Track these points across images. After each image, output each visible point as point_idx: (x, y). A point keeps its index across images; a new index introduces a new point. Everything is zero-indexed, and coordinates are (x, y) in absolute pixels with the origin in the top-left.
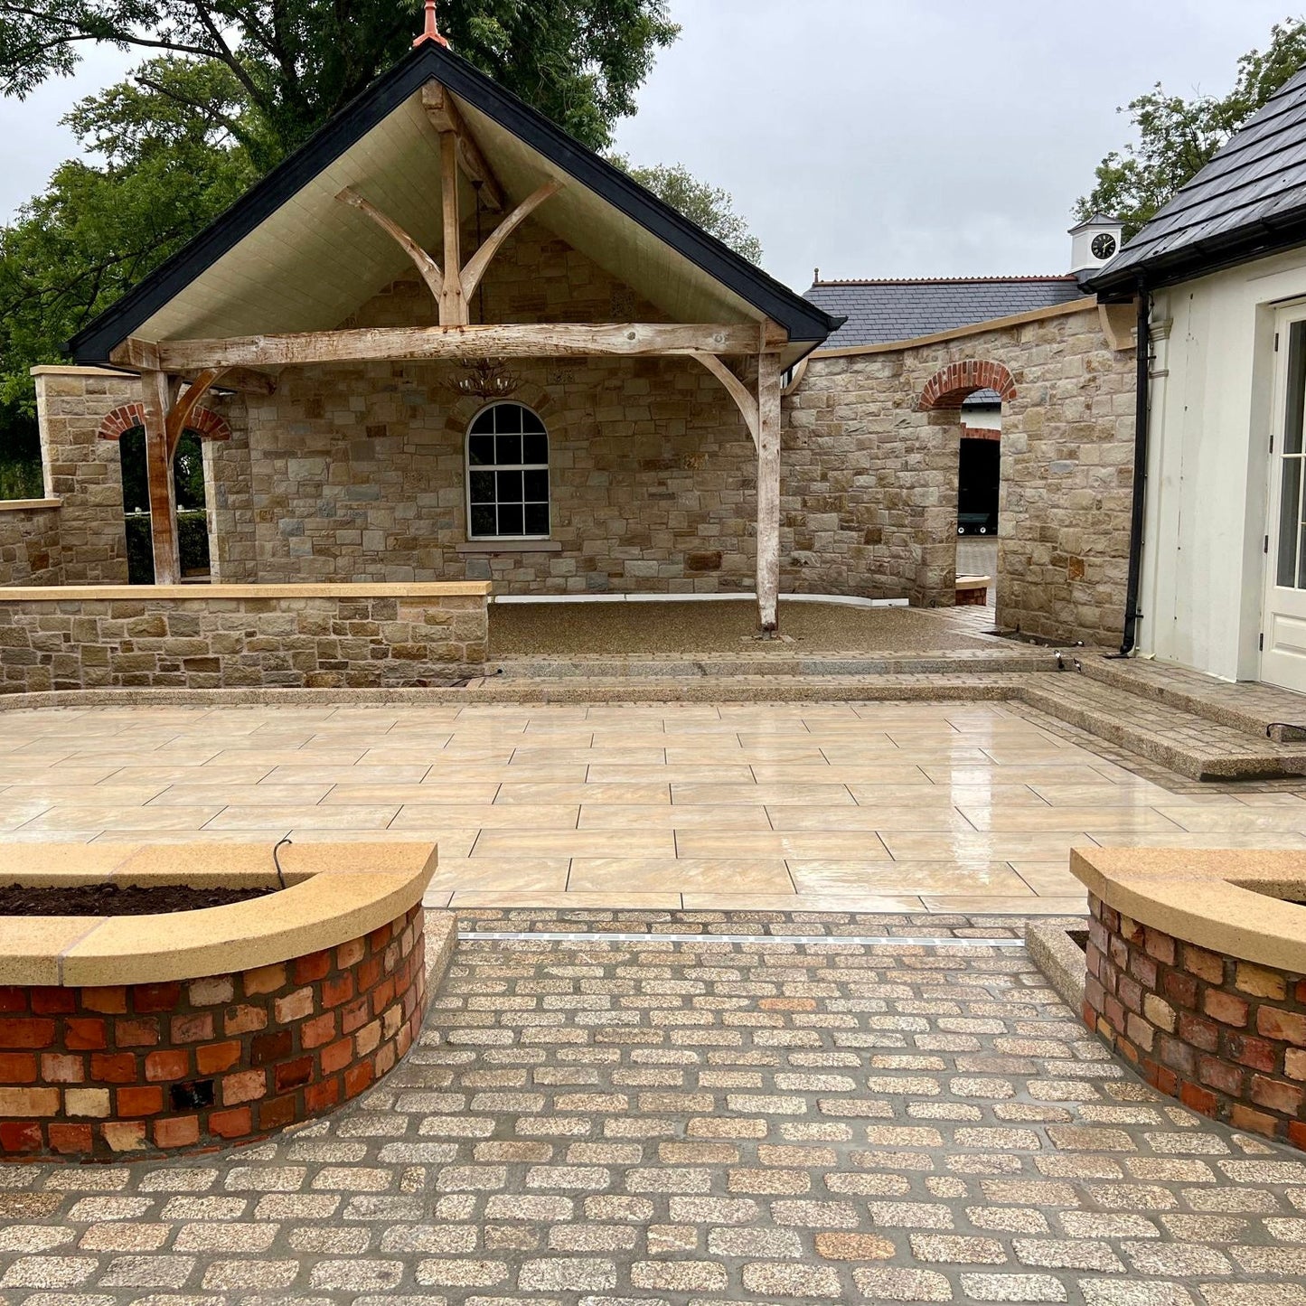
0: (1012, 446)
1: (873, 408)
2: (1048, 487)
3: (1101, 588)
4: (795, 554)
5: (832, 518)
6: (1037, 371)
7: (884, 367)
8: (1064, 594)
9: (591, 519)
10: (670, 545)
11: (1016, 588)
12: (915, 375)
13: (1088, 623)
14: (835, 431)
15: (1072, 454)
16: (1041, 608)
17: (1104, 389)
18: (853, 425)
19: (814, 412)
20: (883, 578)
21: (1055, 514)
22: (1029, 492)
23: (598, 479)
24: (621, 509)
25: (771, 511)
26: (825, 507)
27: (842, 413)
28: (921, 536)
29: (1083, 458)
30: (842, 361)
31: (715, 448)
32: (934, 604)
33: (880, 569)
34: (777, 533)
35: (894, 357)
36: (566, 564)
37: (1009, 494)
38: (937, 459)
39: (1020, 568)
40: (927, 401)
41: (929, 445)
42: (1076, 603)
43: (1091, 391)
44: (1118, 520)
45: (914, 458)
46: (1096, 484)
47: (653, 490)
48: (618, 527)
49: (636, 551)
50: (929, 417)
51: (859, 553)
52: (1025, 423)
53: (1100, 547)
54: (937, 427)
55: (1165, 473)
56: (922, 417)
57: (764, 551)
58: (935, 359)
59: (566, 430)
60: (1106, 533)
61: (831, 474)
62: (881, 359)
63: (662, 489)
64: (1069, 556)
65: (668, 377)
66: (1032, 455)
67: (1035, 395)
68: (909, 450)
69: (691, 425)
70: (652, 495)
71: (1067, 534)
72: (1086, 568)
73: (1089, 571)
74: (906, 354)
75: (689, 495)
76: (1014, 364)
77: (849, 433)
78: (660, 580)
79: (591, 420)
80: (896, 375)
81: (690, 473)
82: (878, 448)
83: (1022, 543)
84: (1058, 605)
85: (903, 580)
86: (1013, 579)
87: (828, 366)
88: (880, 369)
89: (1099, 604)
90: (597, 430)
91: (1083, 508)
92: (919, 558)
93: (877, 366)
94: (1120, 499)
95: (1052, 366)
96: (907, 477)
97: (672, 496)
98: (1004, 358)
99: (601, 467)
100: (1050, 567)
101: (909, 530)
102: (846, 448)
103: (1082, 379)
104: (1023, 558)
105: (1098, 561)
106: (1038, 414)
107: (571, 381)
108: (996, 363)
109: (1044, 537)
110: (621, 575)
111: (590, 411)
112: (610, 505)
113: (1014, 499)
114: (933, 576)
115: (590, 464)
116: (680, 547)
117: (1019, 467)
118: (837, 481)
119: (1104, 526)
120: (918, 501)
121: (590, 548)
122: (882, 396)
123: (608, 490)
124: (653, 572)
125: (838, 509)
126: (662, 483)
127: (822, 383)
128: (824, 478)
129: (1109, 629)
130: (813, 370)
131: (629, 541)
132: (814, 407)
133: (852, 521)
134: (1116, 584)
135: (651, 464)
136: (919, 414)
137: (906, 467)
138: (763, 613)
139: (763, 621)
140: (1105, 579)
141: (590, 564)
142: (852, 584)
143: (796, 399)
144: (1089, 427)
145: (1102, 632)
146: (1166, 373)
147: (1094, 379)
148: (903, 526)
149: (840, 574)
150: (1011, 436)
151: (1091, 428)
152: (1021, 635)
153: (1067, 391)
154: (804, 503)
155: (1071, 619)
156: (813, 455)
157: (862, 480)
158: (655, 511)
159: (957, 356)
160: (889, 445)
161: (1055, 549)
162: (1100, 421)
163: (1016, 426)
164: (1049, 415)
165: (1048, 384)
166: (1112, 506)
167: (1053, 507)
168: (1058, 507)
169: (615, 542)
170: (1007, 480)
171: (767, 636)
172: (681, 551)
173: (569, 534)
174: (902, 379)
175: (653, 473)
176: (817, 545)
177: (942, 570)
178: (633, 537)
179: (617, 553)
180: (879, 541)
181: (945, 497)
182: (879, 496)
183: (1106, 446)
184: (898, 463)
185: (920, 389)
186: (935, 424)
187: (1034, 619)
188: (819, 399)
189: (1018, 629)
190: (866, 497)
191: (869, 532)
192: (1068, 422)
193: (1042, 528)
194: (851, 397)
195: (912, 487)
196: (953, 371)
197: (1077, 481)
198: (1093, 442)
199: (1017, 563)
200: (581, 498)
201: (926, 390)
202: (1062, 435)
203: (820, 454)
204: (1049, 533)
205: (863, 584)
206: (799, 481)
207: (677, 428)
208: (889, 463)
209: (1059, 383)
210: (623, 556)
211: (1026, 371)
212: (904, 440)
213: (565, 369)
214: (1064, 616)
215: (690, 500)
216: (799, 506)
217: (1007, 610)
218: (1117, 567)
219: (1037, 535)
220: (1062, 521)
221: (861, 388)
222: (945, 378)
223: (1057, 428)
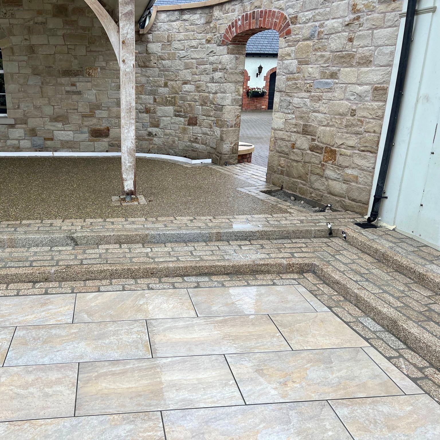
0: (285, 68)
1: (194, 43)
2: (312, 99)
3: (349, 171)
4: (150, 129)
5: (170, 109)
6: (309, 14)
7: (201, 17)
8: (318, 171)
9: (32, 105)
10: (80, 122)
11: (282, 162)
12: (220, 22)
13: (336, 193)
14: (172, 57)
15: (333, 75)
16: (300, 177)
17: (366, 25)
18: (183, 53)
19: (160, 44)
20: (197, 146)
21: (316, 117)
22: (296, 101)
23: (34, 81)
24: (49, 99)
25: (129, 111)
26: (167, 102)
27: (176, 46)
28: (220, 123)
29: (342, 77)
30: (176, 13)
31: (104, 64)
32: (226, 164)
33: (196, 140)
34: (134, 127)
35: (207, 11)
36: (18, 132)
37: (281, 101)
38: (232, 76)
39: (286, 150)
40: (227, 38)
41: (228, 67)
42: (327, 178)
43: (353, 28)
44: (370, 125)
45: (218, 75)
46: (352, 98)
47: (68, 88)
48: (48, 110)
49: (60, 125)
50: (228, 49)
51: (184, 130)
52: (296, 53)
53: (351, 143)
54: (233, 56)
55: (422, 93)
56: (224, 49)
57: (125, 140)
58: (233, 11)
59: (12, 48)
60: (357, 133)
61: (170, 83)
62: (199, 12)
63: (73, 88)
64: (324, 146)
65: (74, 18)
66: (300, 75)
67: (306, 32)
68: (215, 70)
69: (89, 49)
70: (68, 92)
71: (324, 132)
72: (338, 156)
73: (340, 159)
74: (214, 8)
75: (90, 92)
76: (291, 11)
77: (180, 58)
78: (75, 142)
79: (27, 43)
80: (208, 23)
81: (90, 79)
82: (197, 68)
83: (289, 134)
84: (313, 178)
85: (208, 148)
86: (280, 156)
87: (168, 16)
88: (198, 18)
89: (346, 181)
90: (32, 49)
91: (340, 114)
92: (219, 136)
93: (197, 16)
94: (373, 109)
95: (321, 11)
96: (213, 87)
97: (79, 93)
98: (283, 6)
99: (36, 73)
100: (309, 152)
101: (213, 118)
102: (178, 68)
103: (347, 19)
104: (289, 144)
105: (349, 152)
106: (308, 46)
107: (13, 16)
108: (277, 10)
109: (306, 131)
110: (52, 139)
111: (27, 37)
112: (43, 97)
113: (284, 104)
114: (226, 147)
115: (29, 71)
116: (86, 123)
117: (290, 83)
118: (173, 88)
119: (357, 129)
120: (219, 101)
121: (32, 123)
122: (200, 36)
123: (41, 87)
124: (70, 138)
125: (174, 104)
126: (73, 85)
127: (165, 26)
128: (166, 85)
129: (353, 200)
130: (159, 18)
131: (55, 119)
132: (160, 42)
133: (181, 111)
134: (363, 170)
135: (67, 73)
136: (222, 48)
137: (212, 81)
138: (125, 184)
139: (126, 189)
140: (353, 165)
141: (33, 132)
142: (180, 148)
143: (150, 36)
144: (349, 55)
145: (347, 200)
146: (433, 10)
147: (358, 18)
148: (210, 116)
149: (174, 142)
150: (286, 62)
151: (352, 56)
152: (284, 192)
153: (333, 28)
154: (155, 100)
155: (323, 188)
156: (160, 71)
157: (187, 87)
158: (70, 101)
159: (249, 8)
160: (203, 67)
161: (313, 140)
162: (360, 50)
163: (289, 55)
164: (316, 47)
165: (317, 24)
166: (365, 114)
167: (314, 111)
168: (319, 112)
169: (47, 119)
170: (280, 91)
171: (128, 199)
172: (86, 126)
173: (19, 114)
174: (212, 25)
175: (68, 78)
176: (162, 125)
177: (231, 143)
178: (58, 117)
179: (50, 126)
180: (195, 124)
181: (235, 100)
182: (196, 98)
183: (364, 69)
184: (208, 78)
185: (223, 31)
186: (232, 54)
187: (294, 183)
188: (163, 37)
189: (282, 188)
190: (189, 98)
191: (191, 119)
192: (332, 52)
193: (305, 126)
194: (181, 36)
195: (216, 93)
196: (246, 18)
197: (336, 94)
198: (352, 66)
199: (284, 146)
200: (24, 92)
201: (227, 32)
202: (326, 62)
203: (163, 71)
204: (310, 129)
205: (186, 148)
206: (152, 87)
207: (82, 51)
208: (203, 77)
209: (327, 23)
210: (52, 128)
211: (300, 15)
212: (212, 63)
213: (8, 9)
214: (317, 185)
215: (91, 95)
216: (151, 101)
217: (275, 175)
218: (365, 158)
219: (300, 130)
220: (321, 122)
221: (187, 30)
222: (239, 23)
223: (322, 56)
